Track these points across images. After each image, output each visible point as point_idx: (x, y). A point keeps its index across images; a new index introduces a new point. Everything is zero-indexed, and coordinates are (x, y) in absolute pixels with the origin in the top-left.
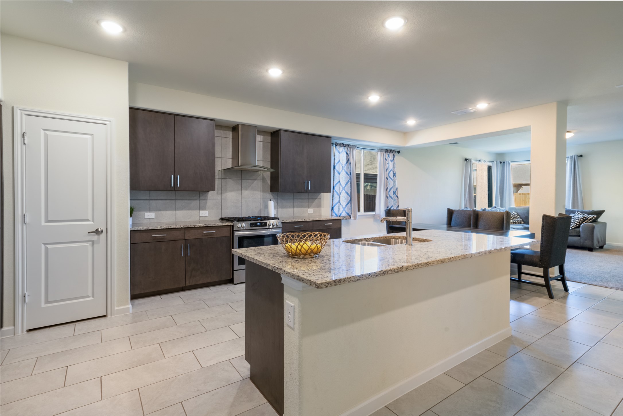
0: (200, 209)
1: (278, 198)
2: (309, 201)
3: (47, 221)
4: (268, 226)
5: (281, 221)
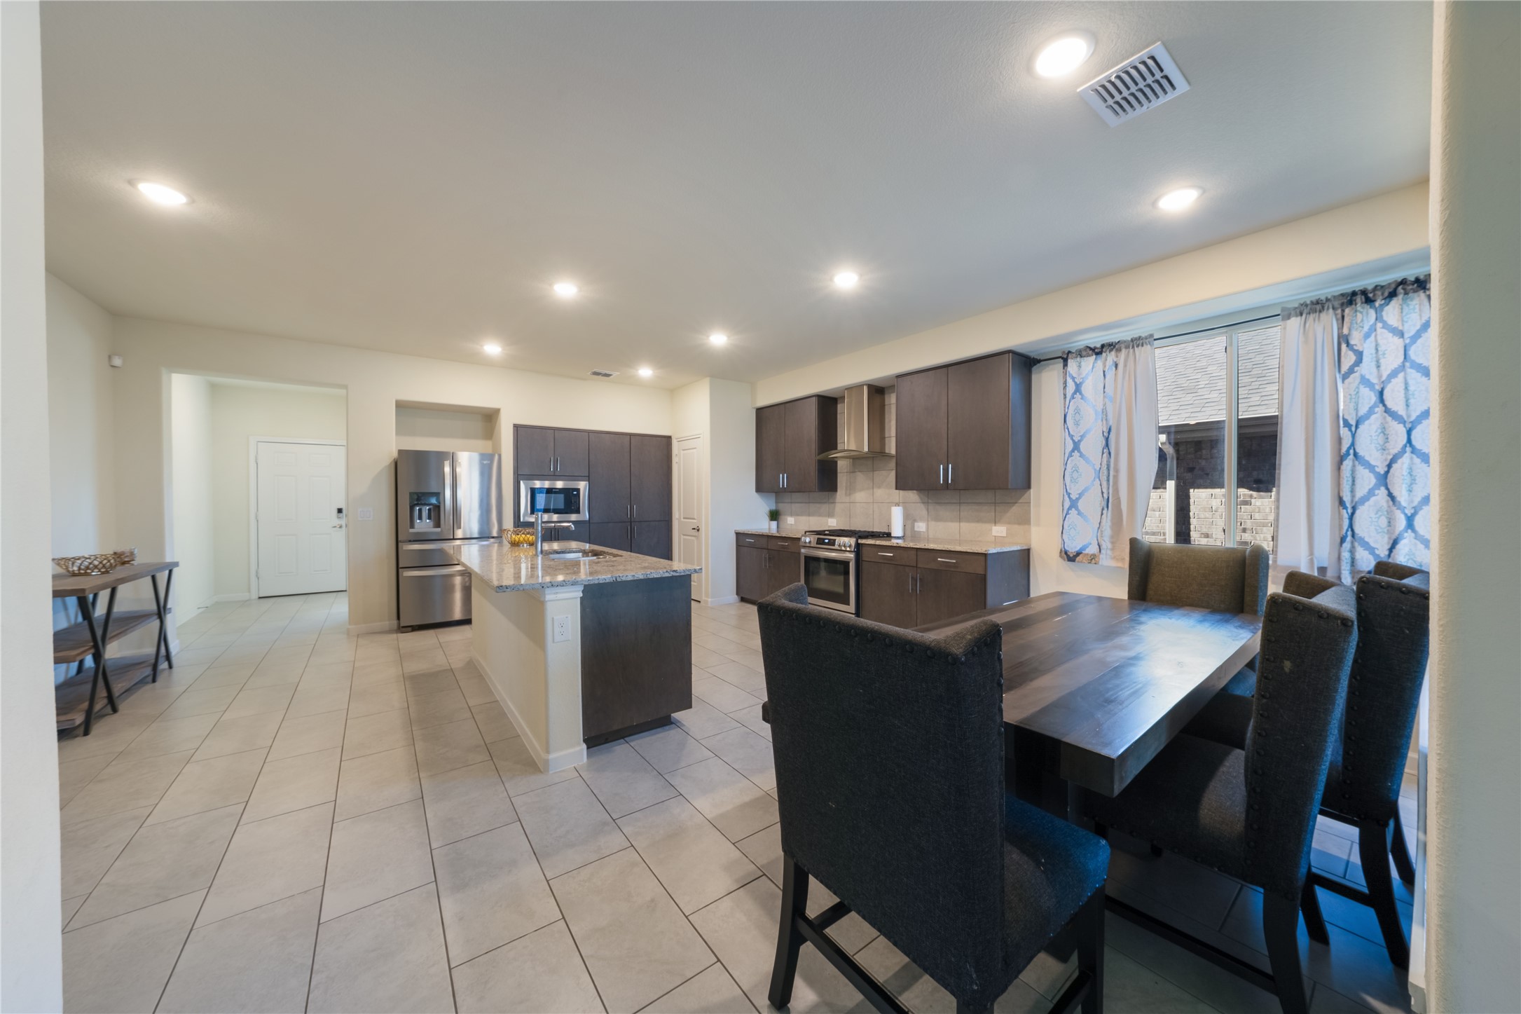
0: (831, 515)
1: (930, 501)
2: (997, 508)
3: (684, 518)
4: (836, 547)
5: (857, 540)
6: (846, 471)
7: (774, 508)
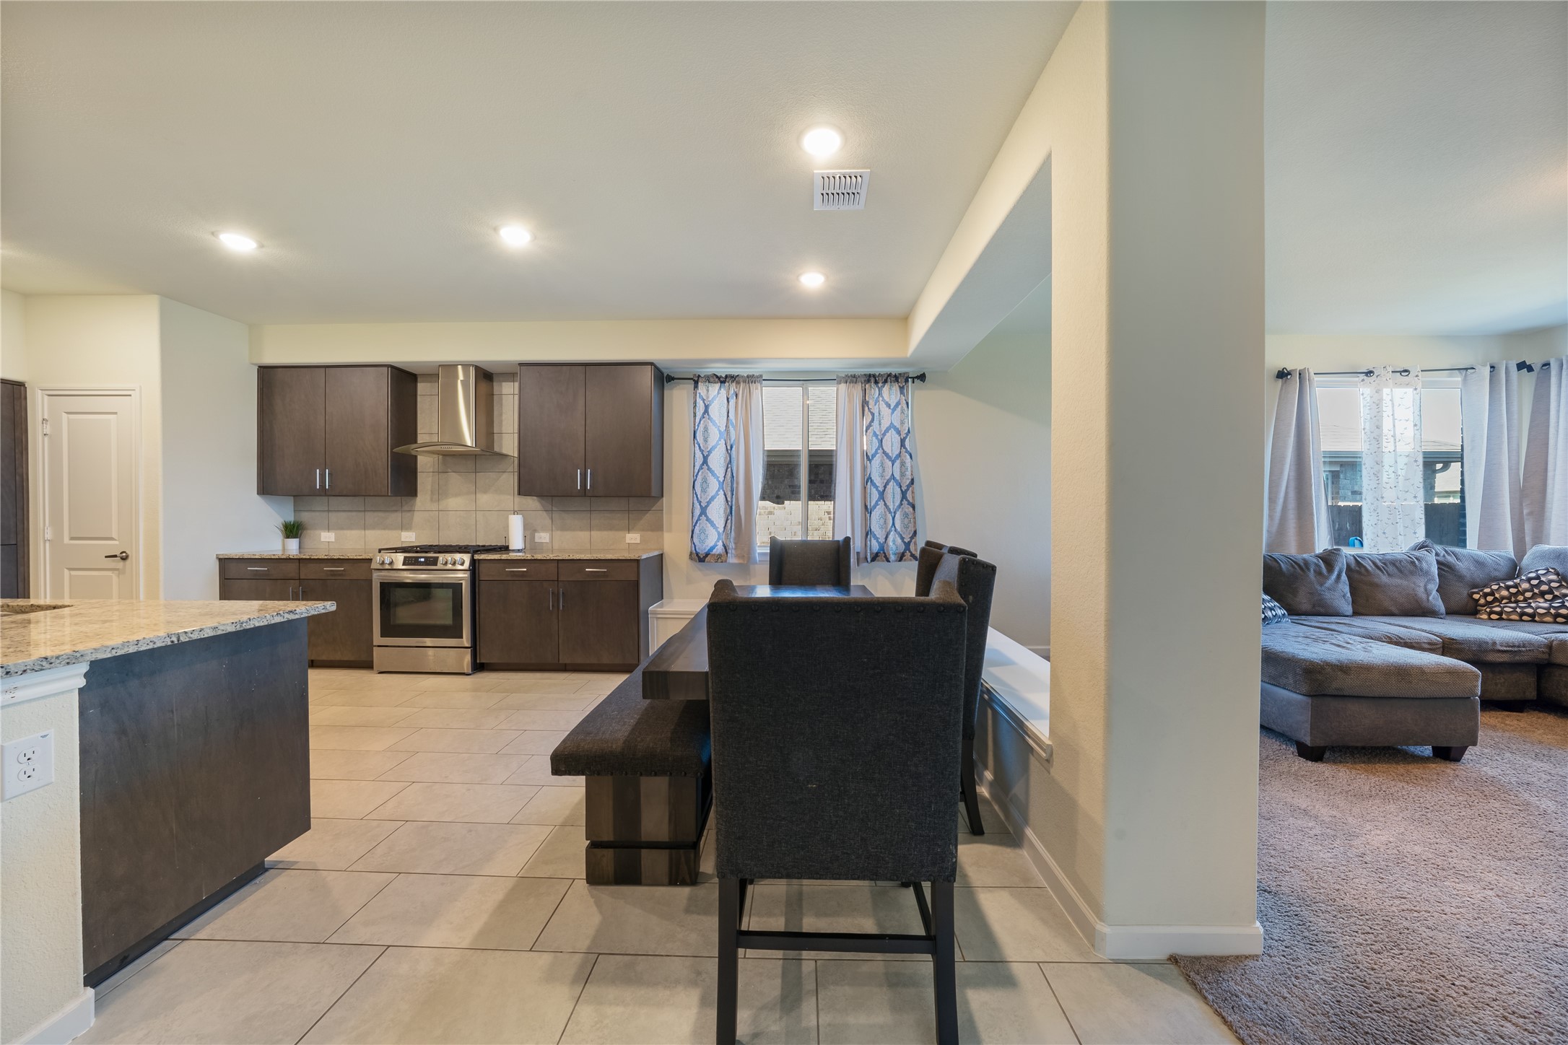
1: (554, 509)
2: (630, 515)
4: (439, 566)
5: (473, 556)
6: (431, 470)
7: (291, 518)
